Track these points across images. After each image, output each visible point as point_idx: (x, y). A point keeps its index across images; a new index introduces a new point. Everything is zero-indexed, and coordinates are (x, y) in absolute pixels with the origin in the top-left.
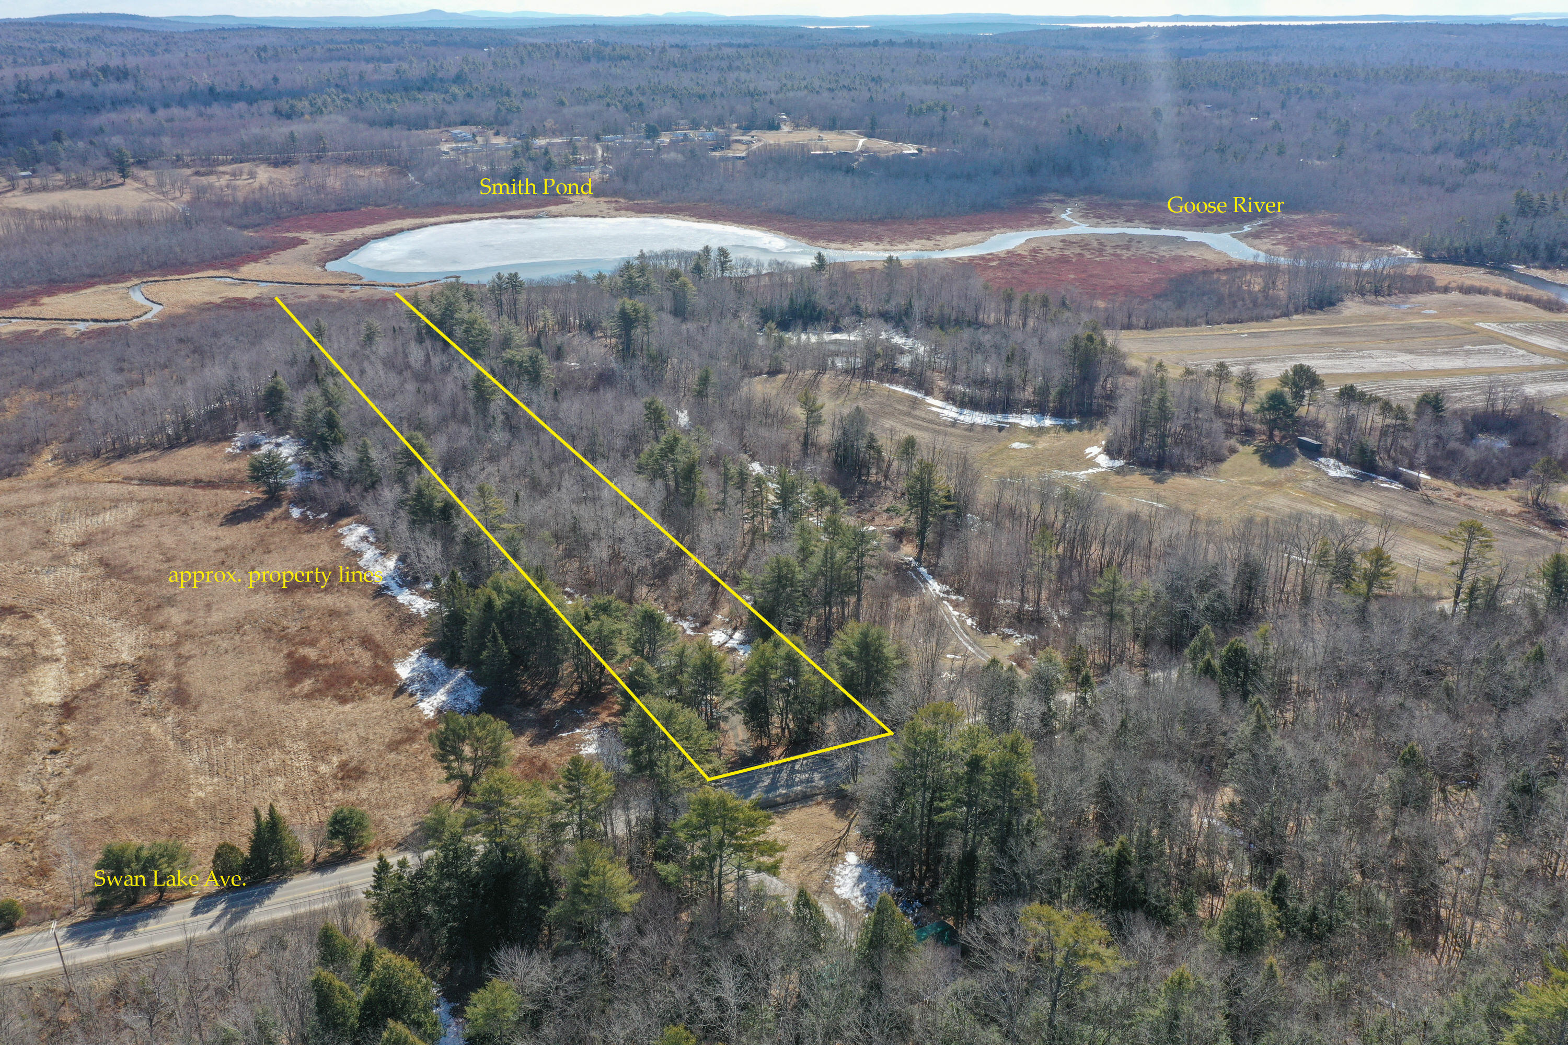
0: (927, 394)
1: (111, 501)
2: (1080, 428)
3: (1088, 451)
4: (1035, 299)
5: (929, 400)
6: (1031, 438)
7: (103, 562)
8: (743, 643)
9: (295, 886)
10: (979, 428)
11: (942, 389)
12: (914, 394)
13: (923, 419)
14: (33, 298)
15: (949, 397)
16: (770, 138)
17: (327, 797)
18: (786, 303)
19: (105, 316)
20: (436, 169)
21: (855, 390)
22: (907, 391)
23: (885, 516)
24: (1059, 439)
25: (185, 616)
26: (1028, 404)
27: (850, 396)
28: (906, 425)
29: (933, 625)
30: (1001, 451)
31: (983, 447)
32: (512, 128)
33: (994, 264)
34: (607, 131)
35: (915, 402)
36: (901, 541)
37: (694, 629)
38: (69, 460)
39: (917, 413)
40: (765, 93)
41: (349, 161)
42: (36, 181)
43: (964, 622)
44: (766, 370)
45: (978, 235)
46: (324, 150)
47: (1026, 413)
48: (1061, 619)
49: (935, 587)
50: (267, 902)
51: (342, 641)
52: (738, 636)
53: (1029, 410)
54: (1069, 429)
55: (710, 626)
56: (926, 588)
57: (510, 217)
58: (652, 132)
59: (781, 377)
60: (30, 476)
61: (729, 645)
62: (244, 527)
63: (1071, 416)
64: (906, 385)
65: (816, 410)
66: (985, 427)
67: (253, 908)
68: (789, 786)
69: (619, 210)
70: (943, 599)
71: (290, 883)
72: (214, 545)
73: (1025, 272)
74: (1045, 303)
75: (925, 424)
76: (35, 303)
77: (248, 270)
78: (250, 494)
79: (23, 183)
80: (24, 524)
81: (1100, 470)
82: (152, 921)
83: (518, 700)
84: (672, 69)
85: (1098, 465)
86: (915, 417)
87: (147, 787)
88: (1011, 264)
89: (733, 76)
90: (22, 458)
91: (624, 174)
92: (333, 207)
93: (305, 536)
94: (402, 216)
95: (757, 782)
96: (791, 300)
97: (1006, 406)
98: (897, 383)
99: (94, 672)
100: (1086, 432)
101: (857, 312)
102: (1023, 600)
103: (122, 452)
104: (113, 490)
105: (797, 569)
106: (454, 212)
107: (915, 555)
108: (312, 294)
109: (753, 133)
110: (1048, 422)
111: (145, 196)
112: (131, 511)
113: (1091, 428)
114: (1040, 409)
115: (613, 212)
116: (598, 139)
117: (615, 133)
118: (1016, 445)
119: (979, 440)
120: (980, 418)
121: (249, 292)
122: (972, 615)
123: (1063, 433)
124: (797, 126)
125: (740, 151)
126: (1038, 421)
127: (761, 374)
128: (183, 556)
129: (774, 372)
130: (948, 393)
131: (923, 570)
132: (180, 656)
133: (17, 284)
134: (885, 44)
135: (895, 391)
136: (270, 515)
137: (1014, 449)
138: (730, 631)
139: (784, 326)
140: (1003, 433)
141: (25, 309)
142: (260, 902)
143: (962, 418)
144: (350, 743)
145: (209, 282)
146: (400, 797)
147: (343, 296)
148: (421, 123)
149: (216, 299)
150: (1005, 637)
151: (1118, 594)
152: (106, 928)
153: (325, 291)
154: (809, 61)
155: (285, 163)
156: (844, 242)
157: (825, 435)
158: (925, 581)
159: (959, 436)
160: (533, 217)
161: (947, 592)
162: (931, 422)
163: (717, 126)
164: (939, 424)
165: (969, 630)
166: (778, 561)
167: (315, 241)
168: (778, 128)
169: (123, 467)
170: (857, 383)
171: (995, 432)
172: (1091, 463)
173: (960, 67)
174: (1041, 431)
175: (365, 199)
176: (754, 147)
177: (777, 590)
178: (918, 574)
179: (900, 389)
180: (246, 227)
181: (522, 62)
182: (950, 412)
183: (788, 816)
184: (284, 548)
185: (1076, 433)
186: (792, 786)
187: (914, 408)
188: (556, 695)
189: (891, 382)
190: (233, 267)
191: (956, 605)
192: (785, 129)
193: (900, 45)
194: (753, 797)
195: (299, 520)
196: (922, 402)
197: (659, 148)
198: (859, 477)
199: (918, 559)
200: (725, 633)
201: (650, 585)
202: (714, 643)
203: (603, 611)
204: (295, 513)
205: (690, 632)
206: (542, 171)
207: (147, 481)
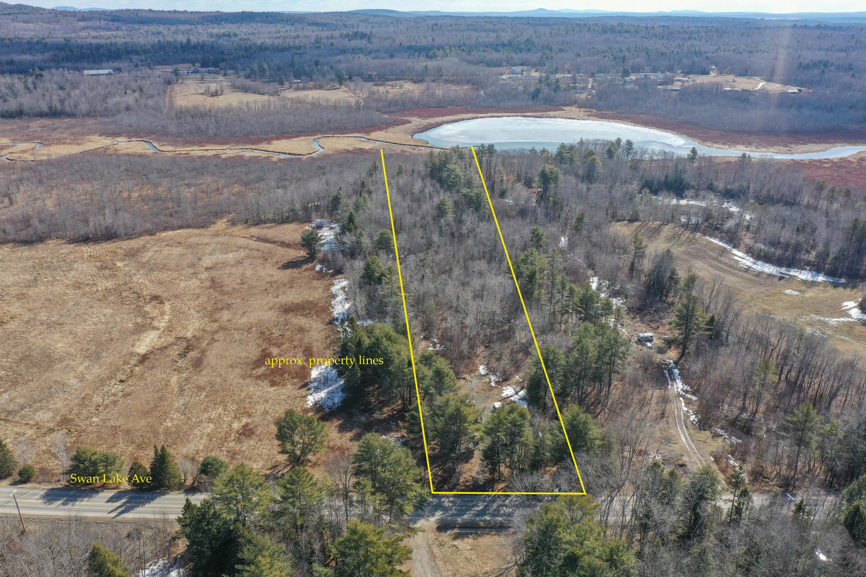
0: (734, 247)
1: (238, 247)
2: (845, 286)
3: (845, 304)
4: (841, 191)
5: (735, 251)
6: (803, 288)
7: (213, 280)
8: (523, 399)
9: (167, 499)
10: (765, 276)
11: (747, 246)
12: (725, 245)
13: (726, 264)
14: (269, 141)
15: (750, 251)
16: (700, 79)
17: (226, 444)
18: (663, 179)
19: (295, 152)
20: (493, 88)
21: (683, 238)
22: (720, 244)
23: (667, 327)
24: (825, 292)
25: (230, 317)
26: (808, 263)
27: (679, 242)
28: (711, 266)
29: (663, 415)
30: (775, 294)
31: (762, 290)
32: (545, 68)
33: (827, 165)
34: (600, 72)
35: (723, 252)
36: (670, 347)
37: (496, 383)
38: (233, 223)
39: (722, 259)
40: (706, 53)
41: (452, 82)
42: (301, 85)
43: (688, 417)
44: (628, 218)
45: (823, 146)
46: (442, 75)
47: (805, 269)
48: (768, 431)
49: (679, 386)
50: (147, 505)
51: (295, 347)
52: (522, 393)
53: (808, 268)
54: (836, 285)
55: (508, 383)
56: (672, 385)
57: (525, 116)
58: (626, 73)
59: (637, 224)
60: (212, 229)
61: (512, 398)
62: (289, 271)
63: (840, 277)
64: (721, 239)
66: (770, 275)
67: (138, 507)
68: (493, 515)
69: (590, 116)
70: (681, 396)
71: (167, 496)
72: (268, 279)
73: (849, 173)
74: (848, 194)
75: (725, 267)
76: (269, 143)
77: (374, 135)
78: (303, 253)
79: (295, 86)
80: (192, 253)
81: (850, 320)
82: (86, 499)
83: (362, 407)
84: (653, 38)
85: (850, 316)
86: (720, 262)
87: (146, 414)
88: (840, 167)
89: (690, 43)
90: (213, 219)
91: (600, 96)
92: (434, 105)
93: (315, 282)
94: (467, 112)
95: (474, 506)
96: (667, 176)
97: (791, 263)
98: (715, 237)
99: (171, 339)
100: (849, 289)
101: (711, 188)
102: (743, 409)
103: (258, 222)
104: (241, 241)
106: (496, 112)
107: (675, 359)
108: (398, 149)
109: (691, 76)
110: (821, 278)
111: (346, 95)
112: (243, 253)
113: (854, 287)
114: (817, 268)
115: (585, 117)
116: (592, 75)
117: (604, 73)
118: (788, 291)
119: (761, 284)
120: (769, 269)
121: (367, 146)
122: (696, 413)
123: (830, 288)
124: (721, 73)
125: (677, 86)
126: (813, 276)
127: (624, 220)
128: (250, 283)
129: (632, 221)
130: (750, 248)
131: (676, 371)
132: (213, 339)
133: (267, 133)
134: (801, 27)
135: (711, 242)
136: (305, 266)
137: (786, 294)
138: (518, 389)
139: (655, 192)
140: (782, 282)
141: (264, 146)
142: (143, 504)
143: (755, 267)
144: (258, 412)
145: (353, 139)
146: (261, 455)
147: (414, 152)
148: (498, 64)
149: (350, 148)
150: (716, 436)
151: (809, 425)
152: (63, 496)
153: (405, 148)
154: (743, 35)
155: (420, 81)
156: (724, 144)
157: (647, 265)
158: (674, 380)
159: (748, 279)
160: (538, 117)
161: (687, 392)
162: (731, 266)
163: (668, 71)
164: (736, 269)
165: (689, 423)
167: (416, 121)
168: (708, 73)
169: (255, 231)
170: (687, 234)
171: (776, 280)
172: (845, 314)
173: (849, 41)
174: (813, 284)
175: (452, 102)
176: (686, 84)
178: (671, 373)
179: (715, 241)
180: (386, 113)
181: (567, 33)
182: (747, 261)
183: (480, 540)
184: (300, 287)
185: (841, 289)
186: (497, 515)
187: (721, 256)
188: (385, 409)
189: (711, 236)
190: (368, 132)
191: (688, 402)
192: (712, 74)
193: (811, 28)
194: (465, 517)
195: (317, 272)
196: (730, 252)
197: (625, 82)
198: (661, 297)
199: (676, 363)
200: (515, 390)
201: (486, 347)
202: (503, 395)
203: (426, 360)
204: (318, 267)
205: (493, 384)
206: (552, 92)
207: (260, 239)
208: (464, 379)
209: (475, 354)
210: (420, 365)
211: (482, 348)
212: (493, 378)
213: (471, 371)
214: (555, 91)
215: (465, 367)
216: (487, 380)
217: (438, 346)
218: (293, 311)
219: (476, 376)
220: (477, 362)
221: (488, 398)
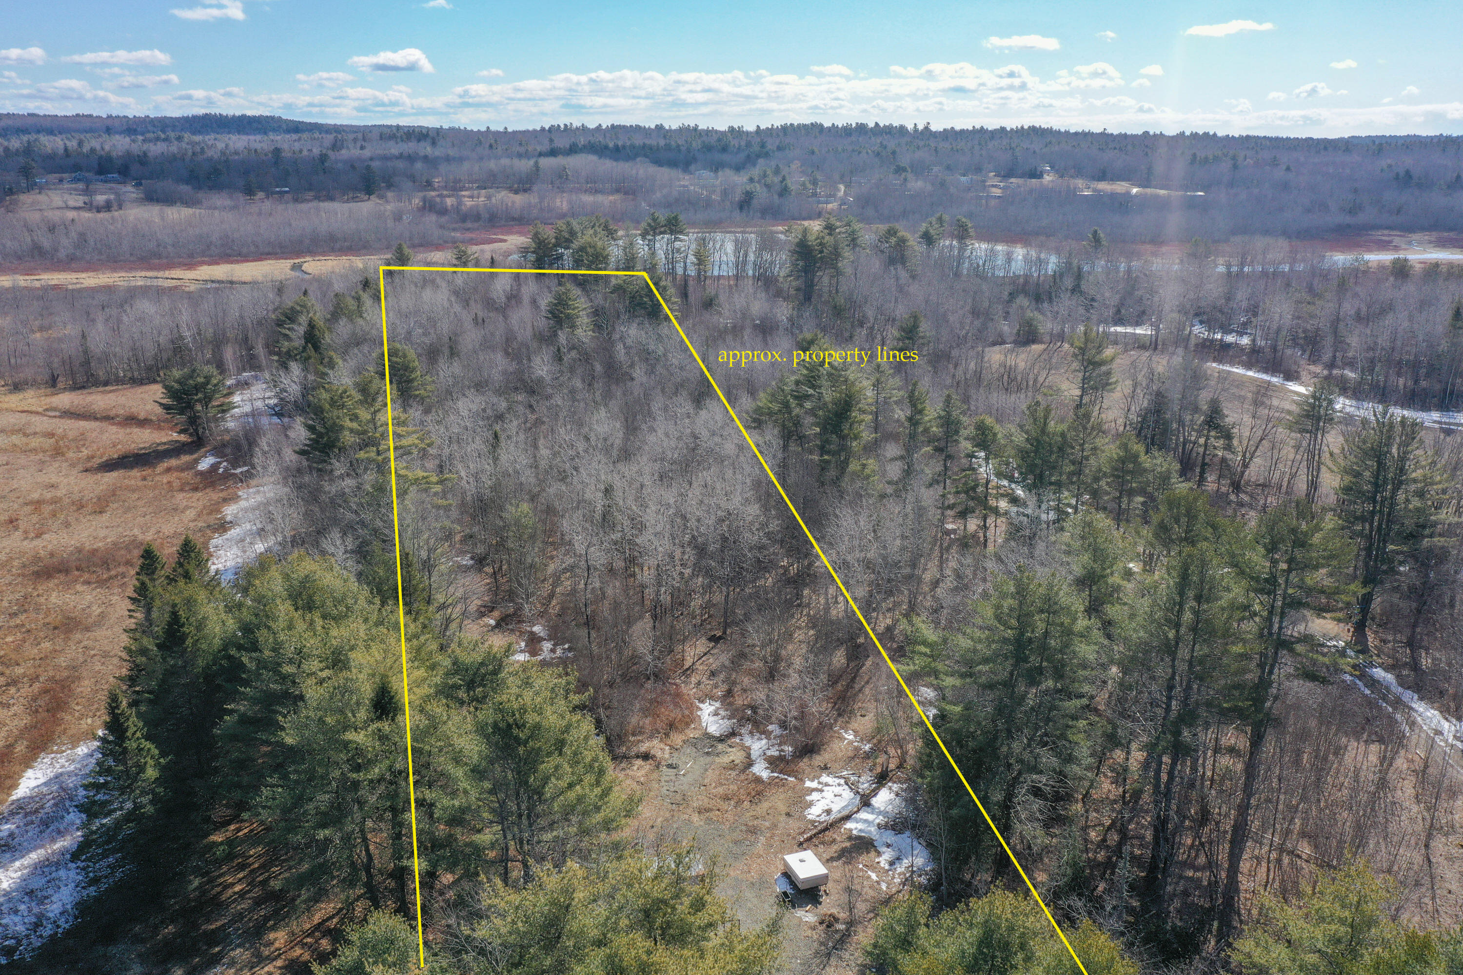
0: (1289, 378)
5: (1294, 387)
8: (896, 825)
11: (1313, 374)
14: (191, 266)
16: (1031, 184)
19: (243, 279)
22: (1256, 375)
35: (1268, 389)
37: (774, 763)
38: (17, 387)
42: (289, 196)
44: (1013, 339)
46: (566, 181)
52: (884, 798)
55: (818, 760)
58: (901, 170)
59: (1037, 348)
61: (853, 825)
62: (113, 476)
65: (1102, 363)
72: (35, 496)
76: (189, 269)
78: (176, 436)
79: (276, 196)
91: (864, 202)
93: (181, 496)
98: (1233, 363)
103: (87, 384)
104: (11, 420)
105: (1082, 623)
107: (1347, 638)
109: (1013, 180)
124: (1063, 176)
125: (995, 192)
129: (1024, 341)
130: (1326, 378)
131: (1382, 675)
133: (190, 256)
135: (1231, 373)
138: (865, 784)
141: (176, 273)
155: (525, 191)
163: (973, 173)
166: (1021, 592)
168: (1040, 177)
176: (1010, 190)
177: (1009, 684)
180: (455, 230)
184: (128, 510)
192: (1049, 177)
196: (1283, 389)
199: (1358, 648)
200: (852, 786)
201: (714, 639)
202: (814, 812)
203: (471, 685)
204: (205, 464)
205: (761, 770)
206: (776, 197)
207: (69, 414)
208: (646, 757)
209: (679, 663)
210: (438, 709)
211: (702, 645)
212: (757, 746)
213: (672, 726)
214: (781, 195)
215: (646, 712)
216: (736, 756)
217: (547, 646)
218: (67, 571)
219: (694, 743)
220: (689, 690)
221: (753, 831)
